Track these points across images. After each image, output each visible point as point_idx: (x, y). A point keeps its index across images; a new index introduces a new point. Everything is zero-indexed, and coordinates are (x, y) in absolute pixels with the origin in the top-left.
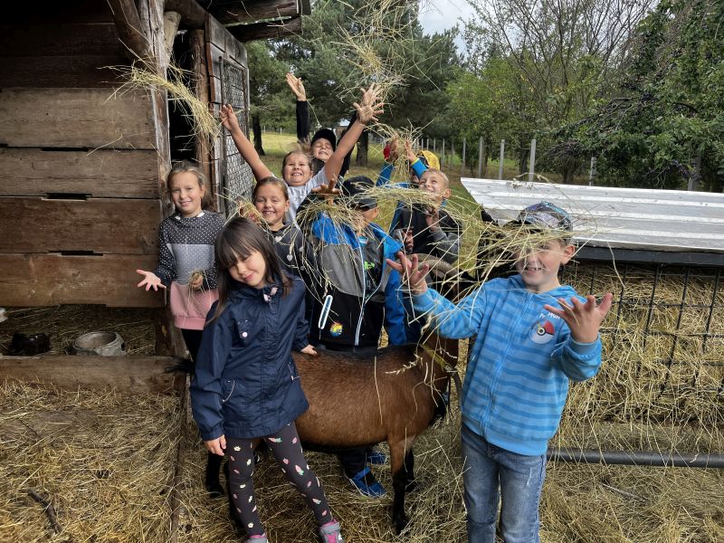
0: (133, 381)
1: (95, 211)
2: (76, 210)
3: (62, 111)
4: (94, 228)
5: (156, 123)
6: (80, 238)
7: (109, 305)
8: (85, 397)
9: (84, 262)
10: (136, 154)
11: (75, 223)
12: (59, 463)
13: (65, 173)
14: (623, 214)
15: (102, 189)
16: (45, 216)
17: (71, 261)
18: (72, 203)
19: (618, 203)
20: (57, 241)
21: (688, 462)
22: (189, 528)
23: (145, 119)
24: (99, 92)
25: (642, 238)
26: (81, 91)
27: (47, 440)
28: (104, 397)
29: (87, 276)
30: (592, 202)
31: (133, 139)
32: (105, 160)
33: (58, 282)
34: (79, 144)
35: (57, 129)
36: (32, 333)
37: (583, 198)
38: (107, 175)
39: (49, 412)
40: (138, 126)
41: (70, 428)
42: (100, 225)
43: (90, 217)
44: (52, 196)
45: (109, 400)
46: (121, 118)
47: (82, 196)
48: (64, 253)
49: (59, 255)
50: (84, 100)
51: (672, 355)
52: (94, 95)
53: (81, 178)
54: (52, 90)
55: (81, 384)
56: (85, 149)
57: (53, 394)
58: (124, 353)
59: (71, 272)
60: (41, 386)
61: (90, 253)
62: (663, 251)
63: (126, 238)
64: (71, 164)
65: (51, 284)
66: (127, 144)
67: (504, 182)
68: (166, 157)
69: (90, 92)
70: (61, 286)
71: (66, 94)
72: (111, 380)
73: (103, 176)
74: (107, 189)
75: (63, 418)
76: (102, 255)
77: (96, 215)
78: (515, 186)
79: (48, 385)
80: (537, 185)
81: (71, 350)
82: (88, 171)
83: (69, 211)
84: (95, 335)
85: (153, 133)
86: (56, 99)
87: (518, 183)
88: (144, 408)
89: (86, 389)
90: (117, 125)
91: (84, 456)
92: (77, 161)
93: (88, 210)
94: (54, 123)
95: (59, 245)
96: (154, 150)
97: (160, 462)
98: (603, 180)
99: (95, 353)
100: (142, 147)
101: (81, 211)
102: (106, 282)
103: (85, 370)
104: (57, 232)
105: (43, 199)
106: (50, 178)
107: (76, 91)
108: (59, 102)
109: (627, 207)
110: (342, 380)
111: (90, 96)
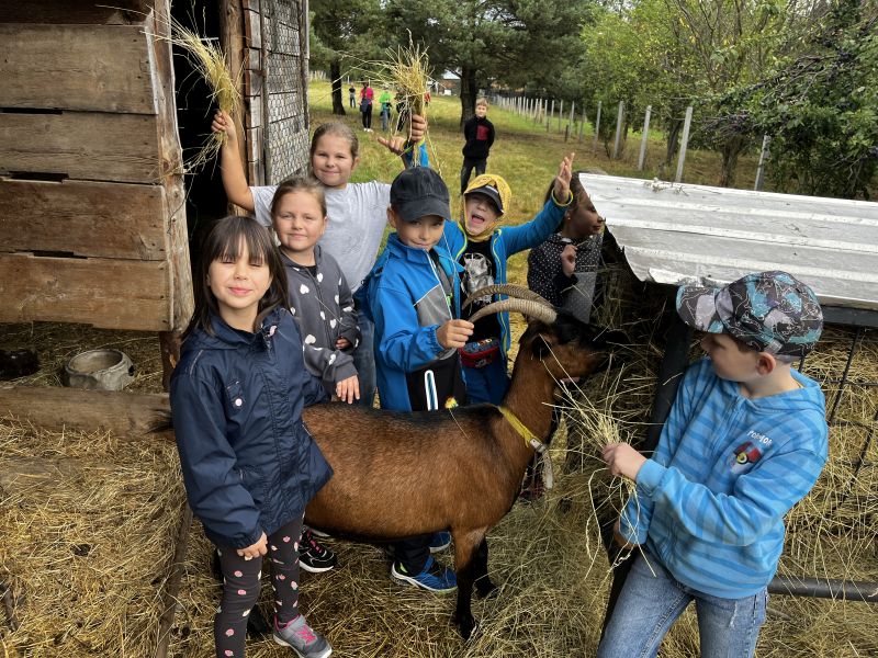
0: (133, 423)
1: (73, 198)
2: (49, 196)
3: (25, 57)
4: (74, 221)
5: (153, 77)
6: (55, 235)
7: (97, 325)
8: (71, 441)
9: (61, 266)
10: (127, 120)
11: (47, 214)
12: (29, 531)
13: (32, 144)
14: (811, 241)
15: (82, 168)
16: (7, 202)
17: (46, 264)
18: (44, 186)
19: (805, 221)
20: (25, 238)
21: (865, 595)
23: (138, 70)
24: (74, 30)
26: (49, 29)
27: (16, 498)
28: (95, 443)
29: (66, 286)
30: (766, 217)
31: (122, 97)
32: (89, 125)
33: (30, 292)
34: (49, 104)
35: (20, 83)
36: (14, 349)
37: (753, 211)
38: (88, 149)
39: (23, 459)
40: (128, 79)
41: (47, 484)
42: (82, 217)
43: (67, 207)
44: (17, 175)
45: (102, 447)
46: (104, 68)
47: (59, 177)
48: (37, 253)
49: (31, 256)
50: (55, 42)
51: (863, 455)
52: (68, 34)
53: (53, 151)
54: (11, 27)
55: (66, 423)
56: (57, 111)
57: (31, 434)
58: (133, 379)
59: (46, 279)
60: (17, 424)
61: (70, 255)
62: (871, 310)
63: (117, 238)
64: (39, 131)
65: (21, 294)
66: (114, 106)
67: (640, 182)
68: (170, 125)
69: (62, 30)
70: (33, 297)
71: (30, 32)
72: (105, 421)
73: (83, 149)
74: (89, 168)
75: (38, 467)
76: (85, 258)
77: (75, 203)
78: (656, 189)
79: (25, 423)
80: (688, 187)
81: (64, 377)
82: (63, 142)
83: (39, 197)
84: (95, 354)
85: (149, 91)
86: (19, 39)
87: (660, 184)
88: (147, 459)
89: (73, 430)
90: (100, 79)
91: (61, 523)
92: (47, 127)
93: (64, 197)
94: (16, 74)
95: (28, 242)
96: (154, 115)
97: (157, 537)
99: (93, 381)
100: (135, 111)
101: (55, 199)
102: (92, 294)
103: (71, 406)
104: (25, 225)
105: (5, 179)
106: (13, 150)
107: (43, 29)
108: (21, 44)
109: (818, 229)
111: (62, 36)
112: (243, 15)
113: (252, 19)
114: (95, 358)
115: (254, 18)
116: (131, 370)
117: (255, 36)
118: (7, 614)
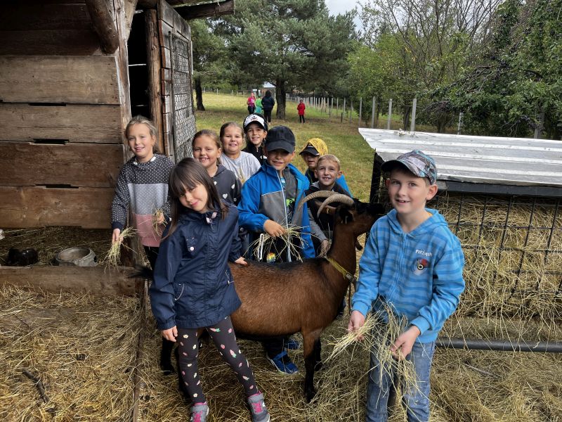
0: (103, 285)
1: (71, 153)
2: (57, 152)
3: (45, 74)
4: (72, 167)
5: (119, 84)
6: (60, 175)
7: (83, 227)
8: (66, 298)
9: (64, 193)
10: (104, 108)
11: (56, 163)
12: (47, 349)
13: (48, 123)
14: (484, 157)
15: (77, 136)
16: (32, 157)
17: (54, 192)
18: (54, 147)
19: (480, 148)
20: (42, 177)
21: (531, 348)
22: (148, 398)
23: (111, 80)
24: (74, 59)
25: (499, 175)
26: (59, 58)
27: (37, 331)
28: (81, 298)
29: (66, 204)
30: (460, 147)
31: (102, 96)
32: (81, 112)
33: (44, 209)
34: (59, 100)
35: (41, 88)
36: (24, 248)
37: (453, 144)
38: (81, 125)
39: (38, 309)
40: (105, 86)
41: (54, 322)
42: (76, 164)
43: (68, 158)
44: (38, 141)
45: (84, 301)
46: (91, 79)
47: (62, 141)
48: (48, 186)
49: (44, 188)
50: (62, 66)
51: (521, 265)
52: (70, 61)
53: (60, 127)
54: (37, 57)
55: (63, 288)
56: (63, 104)
57: (41, 295)
58: (96, 264)
59: (53, 201)
60: (32, 290)
61: (69, 186)
62: (515, 186)
63: (97, 175)
64: (52, 116)
65: (39, 210)
66: (96, 101)
67: (392, 132)
68: (127, 111)
69: (67, 59)
70: (46, 212)
71: (48, 60)
72: (86, 285)
73: (78, 125)
74: (81, 136)
75: (48, 314)
76: (77, 188)
77: (73, 156)
78: (401, 135)
79: (37, 289)
80: (418, 134)
81: (55, 262)
82: (66, 121)
83: (51, 153)
84: (73, 250)
85: (116, 92)
86: (41, 64)
87: (403, 132)
88: (112, 306)
89: (67, 292)
90: (89, 85)
91: (66, 344)
92: (57, 113)
93: (66, 153)
94: (39, 84)
95: (44, 180)
96: (119, 105)
97: (125, 348)
98: (468, 130)
99: (74, 265)
100: (109, 103)
101: (61, 153)
102: (81, 209)
103: (66, 277)
104: (42, 169)
105: (31, 143)
106: (36, 127)
107: (56, 58)
108: (42, 67)
109: (487, 152)
110: (266, 285)
111: (67, 62)
112: (161, 50)
113: (166, 52)
114: (73, 253)
115: (167, 52)
116: (95, 259)
117: (168, 62)
118: (41, 393)
